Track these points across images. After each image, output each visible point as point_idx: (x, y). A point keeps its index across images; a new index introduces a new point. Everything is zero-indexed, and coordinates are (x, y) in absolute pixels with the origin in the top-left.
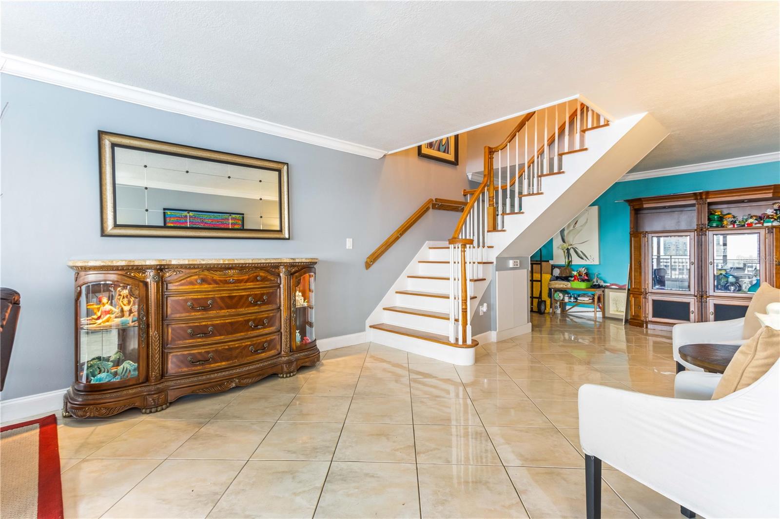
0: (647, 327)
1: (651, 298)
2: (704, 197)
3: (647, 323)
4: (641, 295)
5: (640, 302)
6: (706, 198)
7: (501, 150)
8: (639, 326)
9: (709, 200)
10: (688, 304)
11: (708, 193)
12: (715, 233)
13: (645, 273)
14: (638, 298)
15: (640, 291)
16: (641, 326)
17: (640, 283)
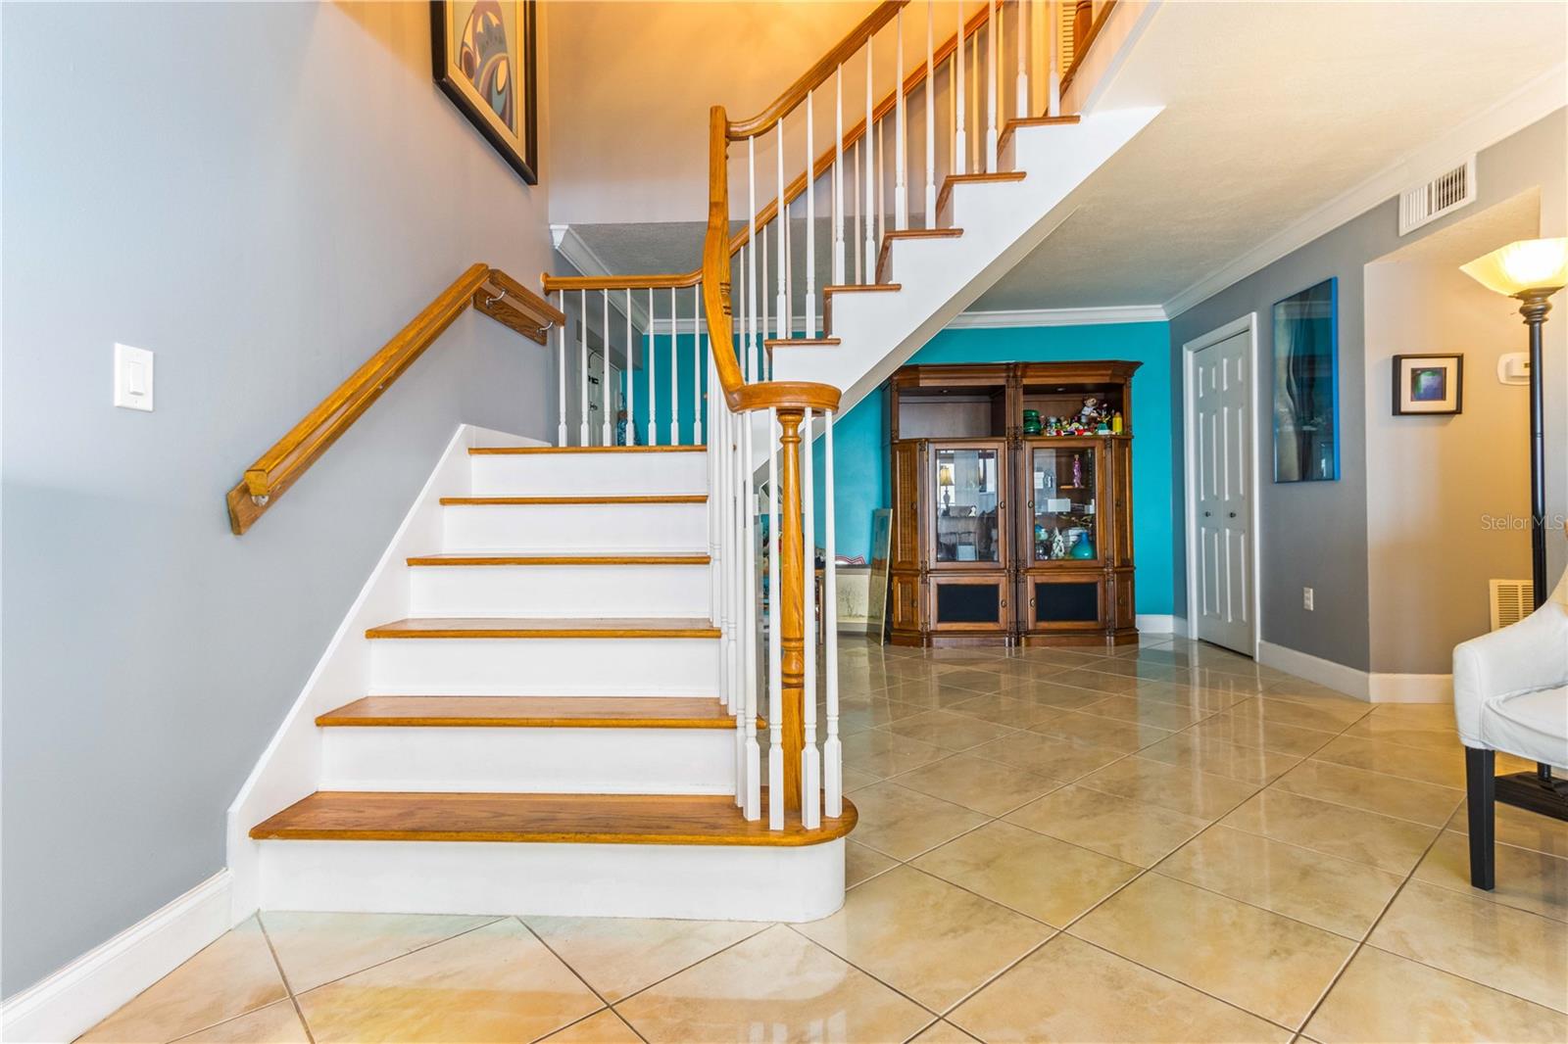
0: (929, 645)
1: (934, 581)
2: (1019, 374)
3: (930, 634)
4: (917, 576)
5: (914, 592)
6: (1023, 376)
7: (756, 135)
8: (914, 645)
9: (1026, 381)
10: (995, 588)
11: (1027, 366)
12: (1035, 444)
13: (924, 525)
14: (908, 582)
15: (915, 568)
16: (917, 643)
17: (914, 550)
